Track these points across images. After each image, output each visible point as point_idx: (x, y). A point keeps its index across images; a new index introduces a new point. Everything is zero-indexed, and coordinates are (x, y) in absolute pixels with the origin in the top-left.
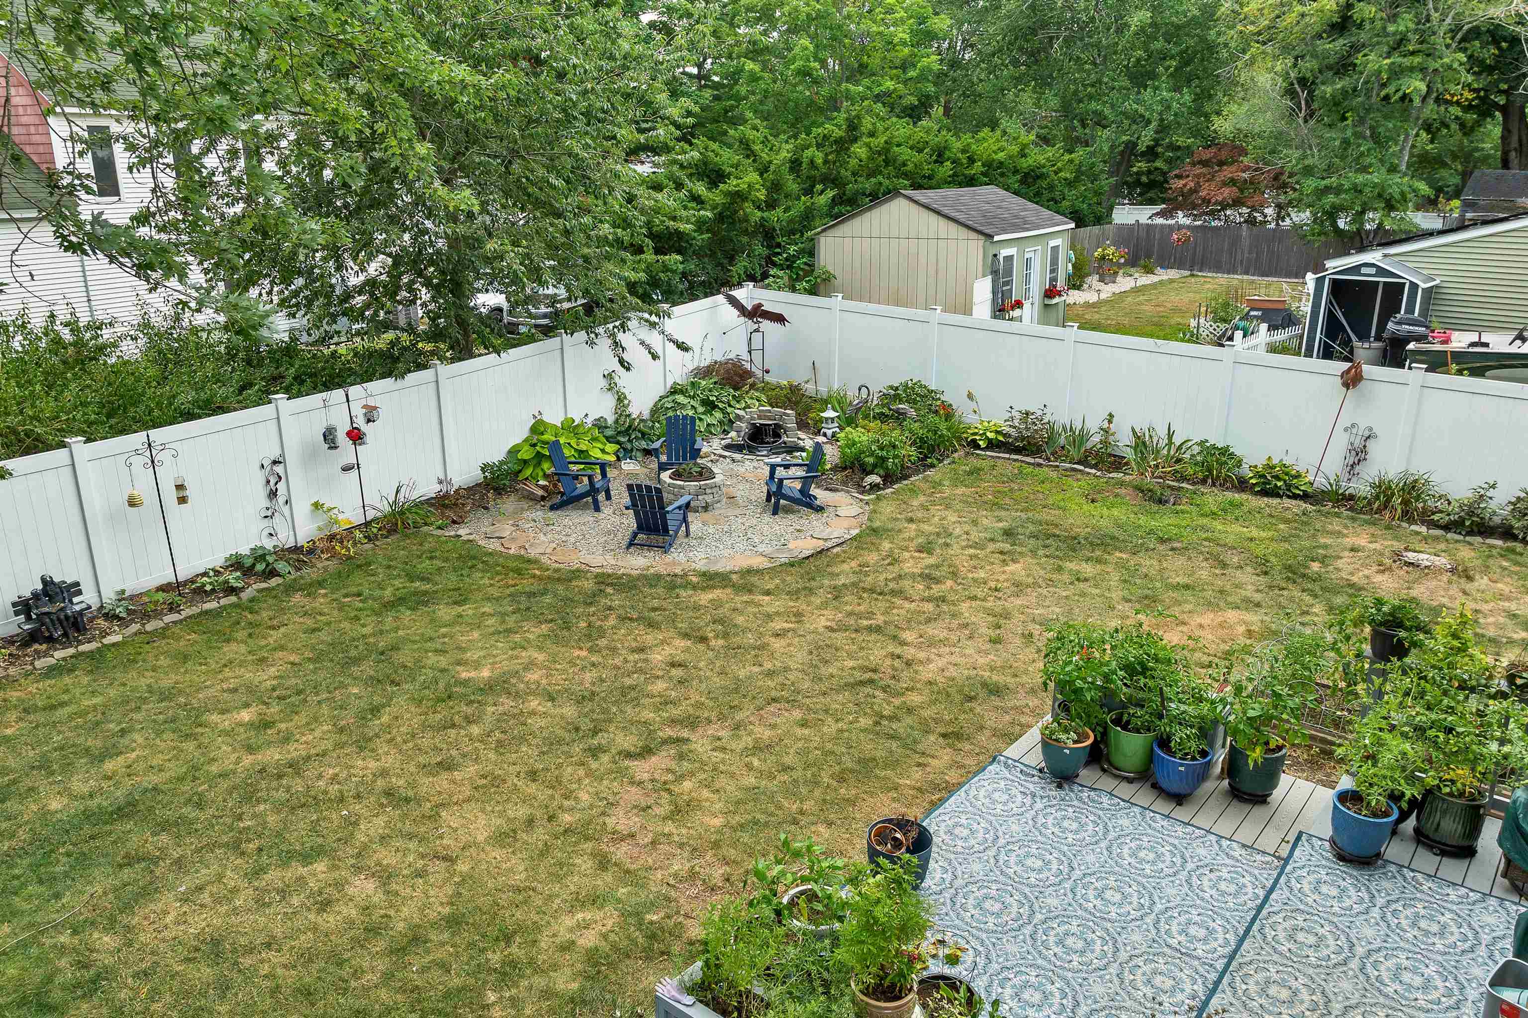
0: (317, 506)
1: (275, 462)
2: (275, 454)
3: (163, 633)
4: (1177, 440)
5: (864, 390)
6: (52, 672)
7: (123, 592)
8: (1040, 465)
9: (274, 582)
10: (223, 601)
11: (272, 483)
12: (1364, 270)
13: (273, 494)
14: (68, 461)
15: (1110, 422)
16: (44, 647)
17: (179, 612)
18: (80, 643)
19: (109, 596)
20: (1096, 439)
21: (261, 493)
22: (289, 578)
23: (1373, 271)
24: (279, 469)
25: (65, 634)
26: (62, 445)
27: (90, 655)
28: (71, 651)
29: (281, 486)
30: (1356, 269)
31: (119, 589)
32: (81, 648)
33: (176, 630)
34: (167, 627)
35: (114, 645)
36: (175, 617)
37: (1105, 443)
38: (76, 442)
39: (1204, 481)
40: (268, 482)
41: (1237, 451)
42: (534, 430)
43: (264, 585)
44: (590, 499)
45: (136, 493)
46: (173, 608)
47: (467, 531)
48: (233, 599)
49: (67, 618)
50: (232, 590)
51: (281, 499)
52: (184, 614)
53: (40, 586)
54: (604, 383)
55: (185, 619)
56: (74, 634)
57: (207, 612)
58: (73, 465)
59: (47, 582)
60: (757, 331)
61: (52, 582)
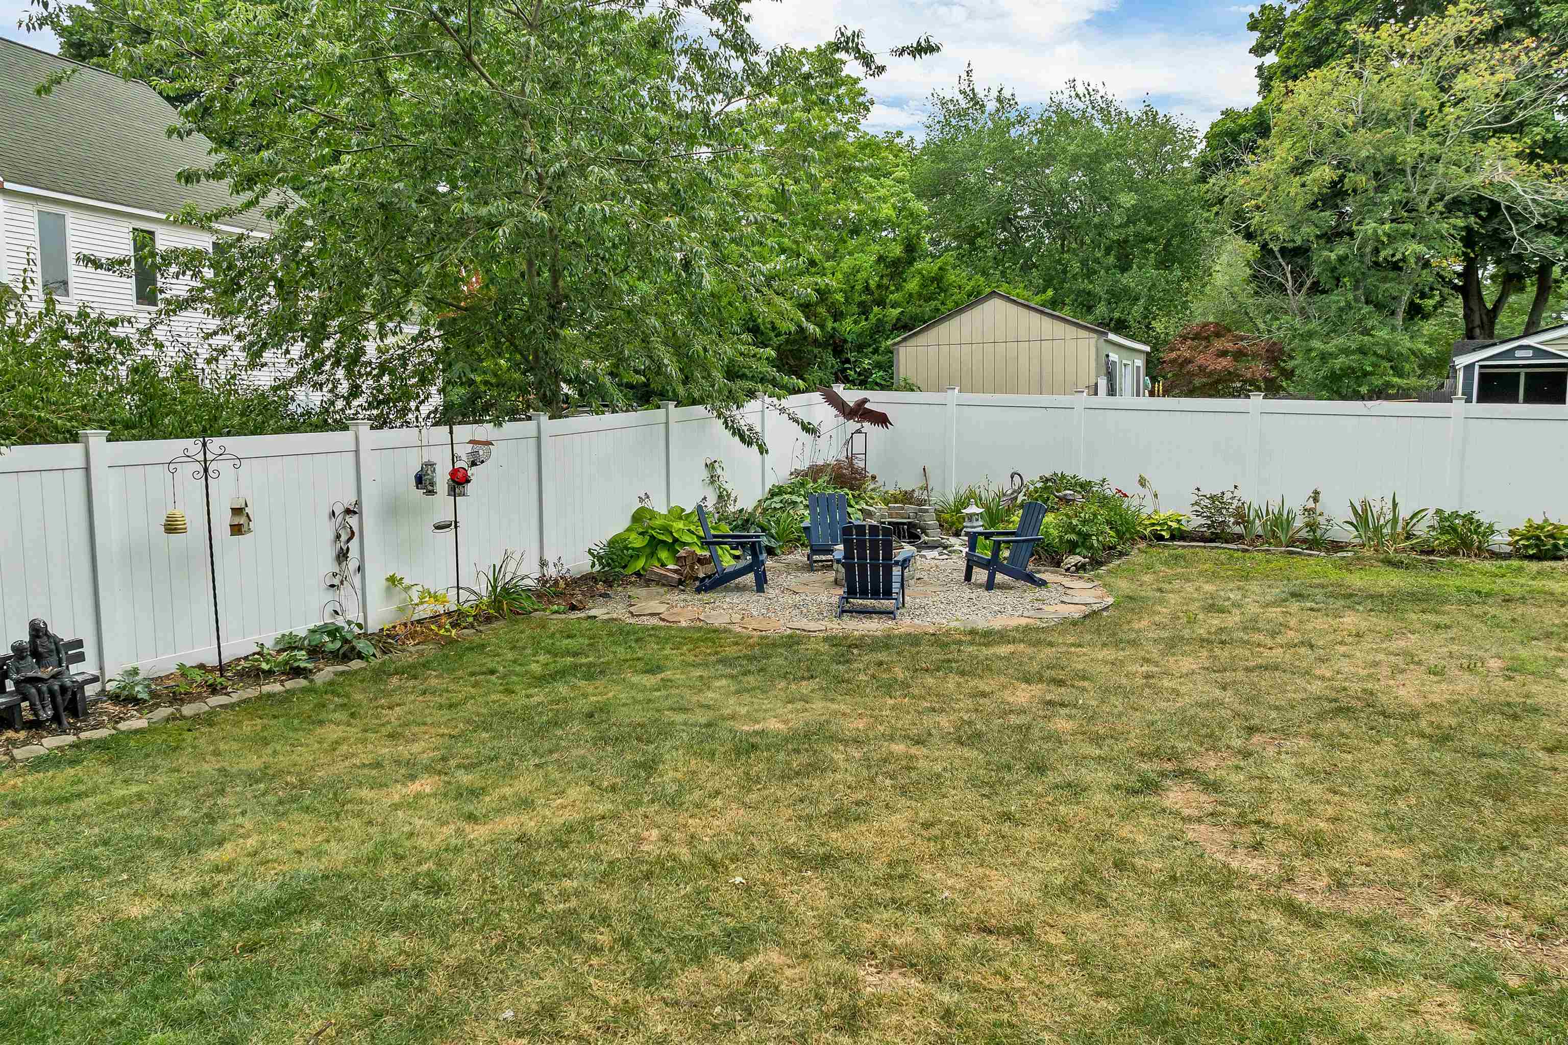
0: (392, 580)
1: (348, 512)
2: (349, 500)
3: (209, 719)
4: (1404, 513)
5: (1017, 478)
6: (39, 764)
7: (135, 672)
8: (1247, 550)
9: (356, 664)
10: (289, 684)
11: (344, 538)
12: (1518, 354)
13: (342, 556)
14: (81, 463)
15: (1316, 500)
16: (22, 735)
17: (228, 694)
18: (79, 730)
19: (114, 672)
20: (1299, 523)
21: (329, 553)
22: (374, 662)
23: (1530, 353)
24: (353, 521)
25: (56, 718)
26: (75, 438)
27: (101, 745)
28: (70, 739)
29: (354, 545)
30: (1509, 354)
31: (129, 666)
32: (84, 735)
33: (230, 715)
34: (213, 712)
35: (136, 732)
36: (221, 700)
37: (1312, 526)
38: (96, 439)
39: (1454, 552)
40: (338, 537)
41: (1484, 518)
42: (637, 517)
43: (341, 668)
44: (751, 576)
45: (178, 512)
46: (214, 690)
47: (605, 610)
48: (302, 682)
49: (63, 689)
50: (297, 672)
51: (353, 564)
52: (235, 698)
53: (25, 637)
54: (705, 474)
55: (239, 703)
56: (67, 720)
57: (270, 696)
58: (87, 469)
59: (37, 631)
60: (858, 431)
61: (47, 634)
